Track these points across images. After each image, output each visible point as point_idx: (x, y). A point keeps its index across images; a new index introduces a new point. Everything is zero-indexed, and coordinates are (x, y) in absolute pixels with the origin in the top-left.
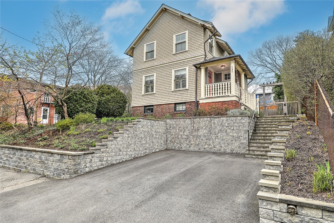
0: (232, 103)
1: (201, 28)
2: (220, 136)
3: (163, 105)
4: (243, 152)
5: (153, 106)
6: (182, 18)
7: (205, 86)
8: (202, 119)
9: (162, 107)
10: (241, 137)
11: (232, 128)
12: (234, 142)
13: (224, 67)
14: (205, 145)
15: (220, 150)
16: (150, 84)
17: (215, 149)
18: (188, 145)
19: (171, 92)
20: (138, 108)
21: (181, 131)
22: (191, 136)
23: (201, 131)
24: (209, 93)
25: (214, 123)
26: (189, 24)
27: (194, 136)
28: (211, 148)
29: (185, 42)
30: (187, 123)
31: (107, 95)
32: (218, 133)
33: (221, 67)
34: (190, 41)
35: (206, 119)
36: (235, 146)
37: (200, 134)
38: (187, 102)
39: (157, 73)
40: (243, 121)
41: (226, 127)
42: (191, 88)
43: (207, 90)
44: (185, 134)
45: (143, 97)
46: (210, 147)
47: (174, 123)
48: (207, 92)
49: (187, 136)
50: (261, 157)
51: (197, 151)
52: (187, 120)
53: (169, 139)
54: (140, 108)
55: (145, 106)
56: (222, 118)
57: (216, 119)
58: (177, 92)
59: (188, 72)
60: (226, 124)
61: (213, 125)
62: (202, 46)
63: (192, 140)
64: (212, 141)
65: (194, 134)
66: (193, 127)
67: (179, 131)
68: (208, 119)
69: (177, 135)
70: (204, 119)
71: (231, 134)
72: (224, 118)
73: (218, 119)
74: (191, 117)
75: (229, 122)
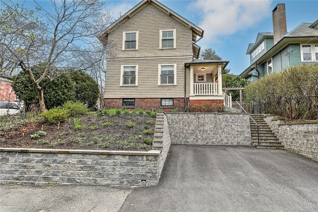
0: (220, 101)
1: (189, 30)
2: (226, 131)
3: (147, 99)
4: (248, 144)
5: (134, 99)
6: (170, 16)
7: (194, 84)
8: (206, 115)
9: (146, 100)
10: (244, 132)
11: (236, 124)
12: (239, 135)
13: (204, 69)
14: (213, 139)
15: (227, 143)
16: (130, 76)
17: (223, 142)
18: (195, 139)
19: (157, 87)
20: (114, 100)
21: (186, 126)
22: (197, 131)
23: (207, 126)
24: (198, 91)
25: (219, 120)
26: (177, 23)
27: (200, 131)
28: (219, 142)
29: (173, 39)
30: (192, 118)
31: (81, 82)
32: (224, 128)
33: (201, 69)
34: (178, 40)
35: (210, 115)
36: (240, 140)
37: (206, 129)
38: (175, 98)
39: (140, 65)
40: (245, 118)
41: (231, 123)
42: (179, 85)
43: (196, 88)
44: (191, 128)
45: (121, 89)
46: (218, 140)
47: (176, 117)
48: (196, 90)
49: (192, 130)
50: (269, 148)
51: (205, 145)
52: (192, 115)
53: (173, 134)
54: (117, 100)
55: (124, 99)
56: (226, 115)
57: (220, 115)
58: (163, 87)
59: (176, 69)
60: (231, 121)
61: (218, 121)
62: (190, 47)
63: (199, 134)
64: (218, 135)
65: (200, 129)
66: (199, 122)
67: (184, 126)
68: (213, 115)
69: (182, 130)
70: (209, 115)
71: (236, 129)
72: (228, 115)
73: (222, 115)
74: (194, 113)
75: (232, 118)
